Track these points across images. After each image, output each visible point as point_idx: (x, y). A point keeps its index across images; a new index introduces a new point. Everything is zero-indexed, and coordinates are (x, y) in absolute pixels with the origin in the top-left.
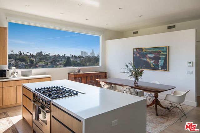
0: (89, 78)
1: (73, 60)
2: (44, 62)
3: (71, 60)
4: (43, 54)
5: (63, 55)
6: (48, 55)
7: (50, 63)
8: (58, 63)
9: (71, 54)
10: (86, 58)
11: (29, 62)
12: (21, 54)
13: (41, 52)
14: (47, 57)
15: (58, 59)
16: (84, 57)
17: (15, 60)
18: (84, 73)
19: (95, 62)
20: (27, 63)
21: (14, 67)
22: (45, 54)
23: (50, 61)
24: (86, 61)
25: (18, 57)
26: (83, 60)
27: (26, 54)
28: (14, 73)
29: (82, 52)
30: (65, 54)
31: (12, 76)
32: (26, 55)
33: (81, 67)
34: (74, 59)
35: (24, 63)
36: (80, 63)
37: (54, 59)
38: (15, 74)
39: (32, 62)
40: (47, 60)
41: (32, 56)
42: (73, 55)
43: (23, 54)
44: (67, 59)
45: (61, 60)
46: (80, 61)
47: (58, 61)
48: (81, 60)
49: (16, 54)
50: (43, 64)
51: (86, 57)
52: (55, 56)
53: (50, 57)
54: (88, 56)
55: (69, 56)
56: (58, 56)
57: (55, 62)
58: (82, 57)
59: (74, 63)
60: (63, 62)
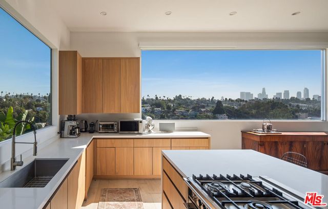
0: (297, 146)
1: (226, 105)
2: (184, 107)
3: (224, 105)
4: (183, 98)
5: (210, 99)
6: (189, 99)
7: (192, 109)
8: (203, 110)
9: (222, 97)
10: (250, 103)
11: (165, 108)
12: (157, 98)
13: (180, 96)
14: (187, 102)
15: (203, 104)
16: (246, 101)
17: (151, 106)
18: (283, 134)
19: (270, 108)
20: (164, 109)
21: (149, 117)
22: (185, 98)
23: (192, 106)
24: (250, 107)
25: (154, 102)
26: (244, 105)
27: (162, 98)
28: (149, 126)
29: (242, 94)
30: (213, 98)
31: (146, 131)
32: (163, 100)
33: (272, 121)
34: (229, 104)
35: (160, 109)
36: (239, 110)
37: (197, 104)
38: (151, 128)
39: (169, 108)
40: (188, 105)
41: (170, 101)
42: (226, 99)
43: (159, 99)
44: (217, 104)
45: (208, 106)
46: (239, 107)
47: (203, 107)
48: (240, 105)
49: (152, 99)
50: (183, 111)
51: (250, 100)
52: (198, 100)
53: (192, 102)
54: (254, 98)
55: (220, 99)
56: (203, 100)
57: (199, 107)
58: (243, 100)
59: (228, 110)
60: (211, 108)
